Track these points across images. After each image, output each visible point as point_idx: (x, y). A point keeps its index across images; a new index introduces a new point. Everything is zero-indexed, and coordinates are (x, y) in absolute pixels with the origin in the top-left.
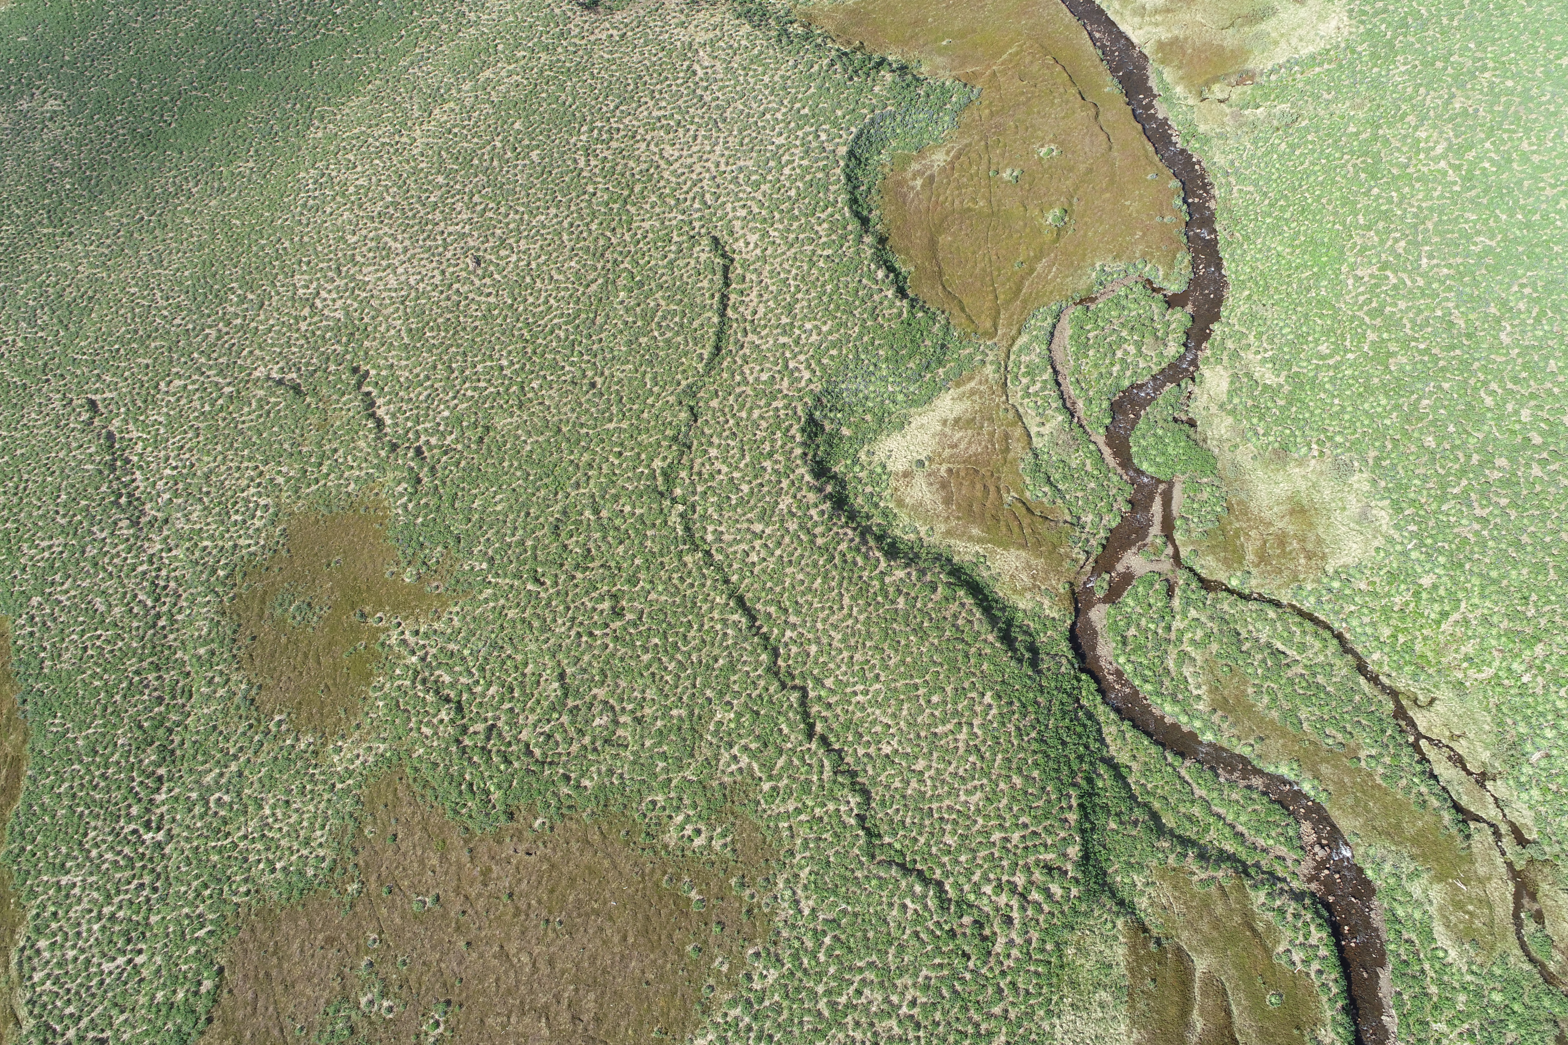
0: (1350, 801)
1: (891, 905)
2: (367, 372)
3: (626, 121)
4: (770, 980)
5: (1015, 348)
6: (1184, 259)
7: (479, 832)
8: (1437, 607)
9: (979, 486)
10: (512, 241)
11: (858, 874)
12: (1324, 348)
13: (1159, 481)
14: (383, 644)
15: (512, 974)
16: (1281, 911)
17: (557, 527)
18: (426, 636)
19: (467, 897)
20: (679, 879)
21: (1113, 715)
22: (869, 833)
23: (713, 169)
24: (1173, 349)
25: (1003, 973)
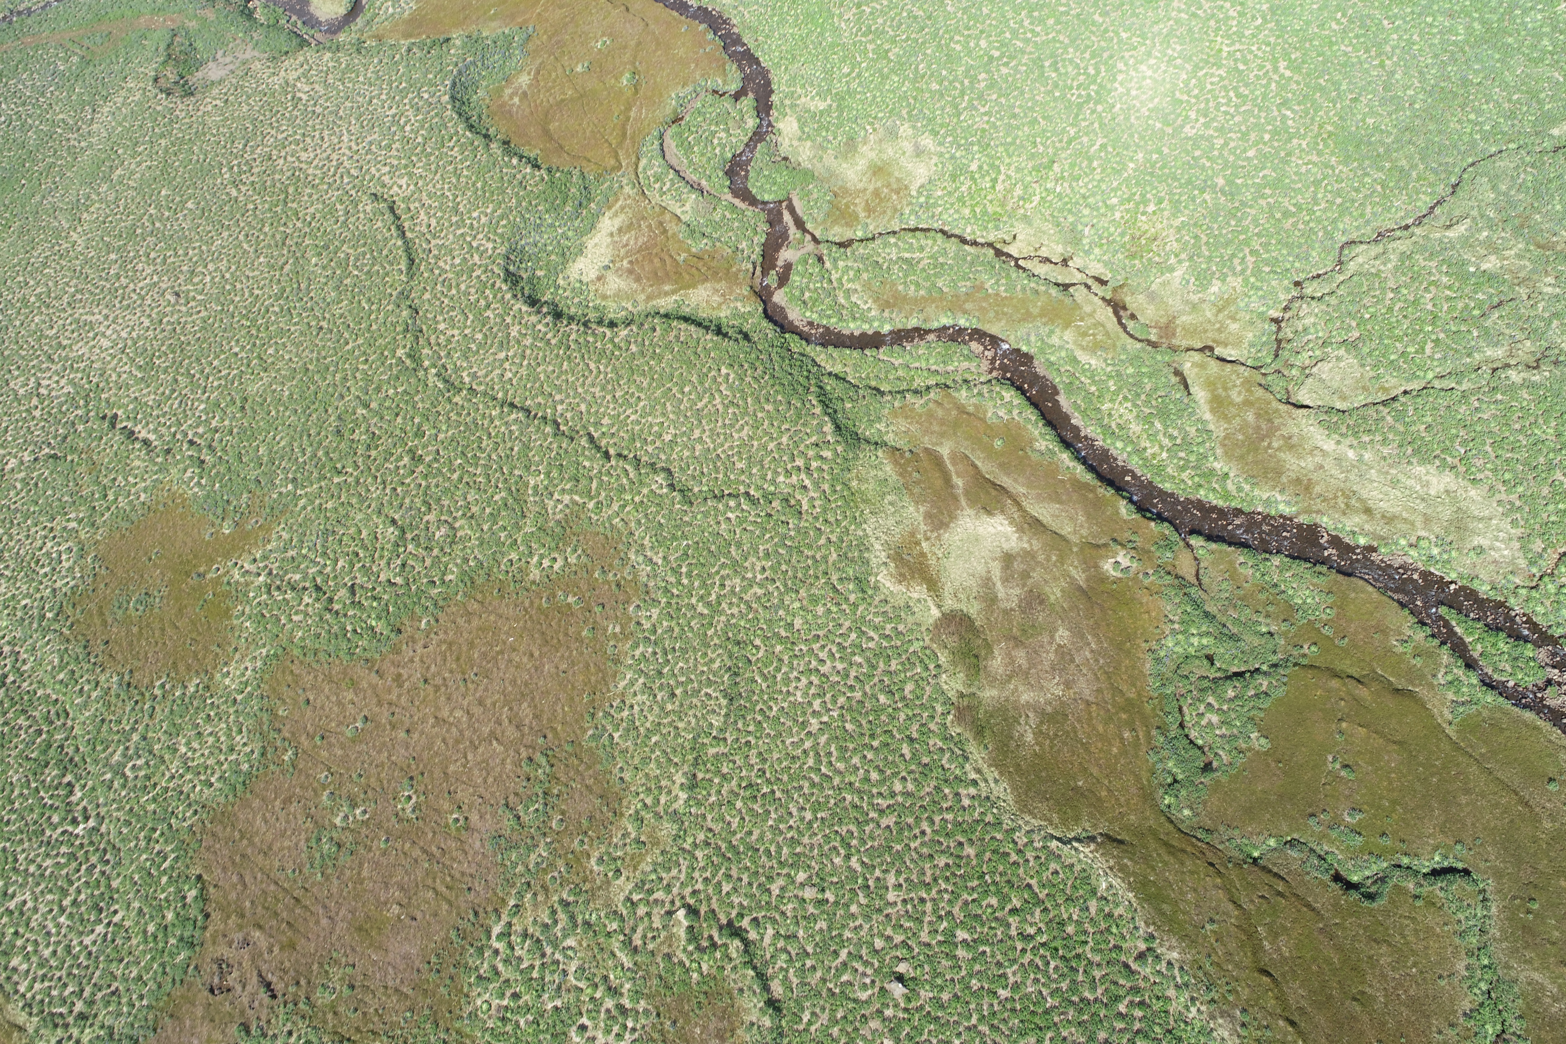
0: (992, 314)
1: (719, 523)
2: (115, 416)
3: (258, 151)
4: (655, 616)
5: (640, 169)
6: (732, 68)
7: (377, 656)
8: (987, 179)
9: (656, 260)
10: (200, 269)
11: (686, 519)
12: (846, 70)
13: (780, 202)
14: (229, 583)
15: (454, 730)
16: (980, 394)
17: (339, 432)
18: (265, 558)
19: (390, 704)
20: (554, 597)
21: (818, 348)
22: (680, 491)
23: (347, 152)
24: (751, 122)
25: (816, 518)
